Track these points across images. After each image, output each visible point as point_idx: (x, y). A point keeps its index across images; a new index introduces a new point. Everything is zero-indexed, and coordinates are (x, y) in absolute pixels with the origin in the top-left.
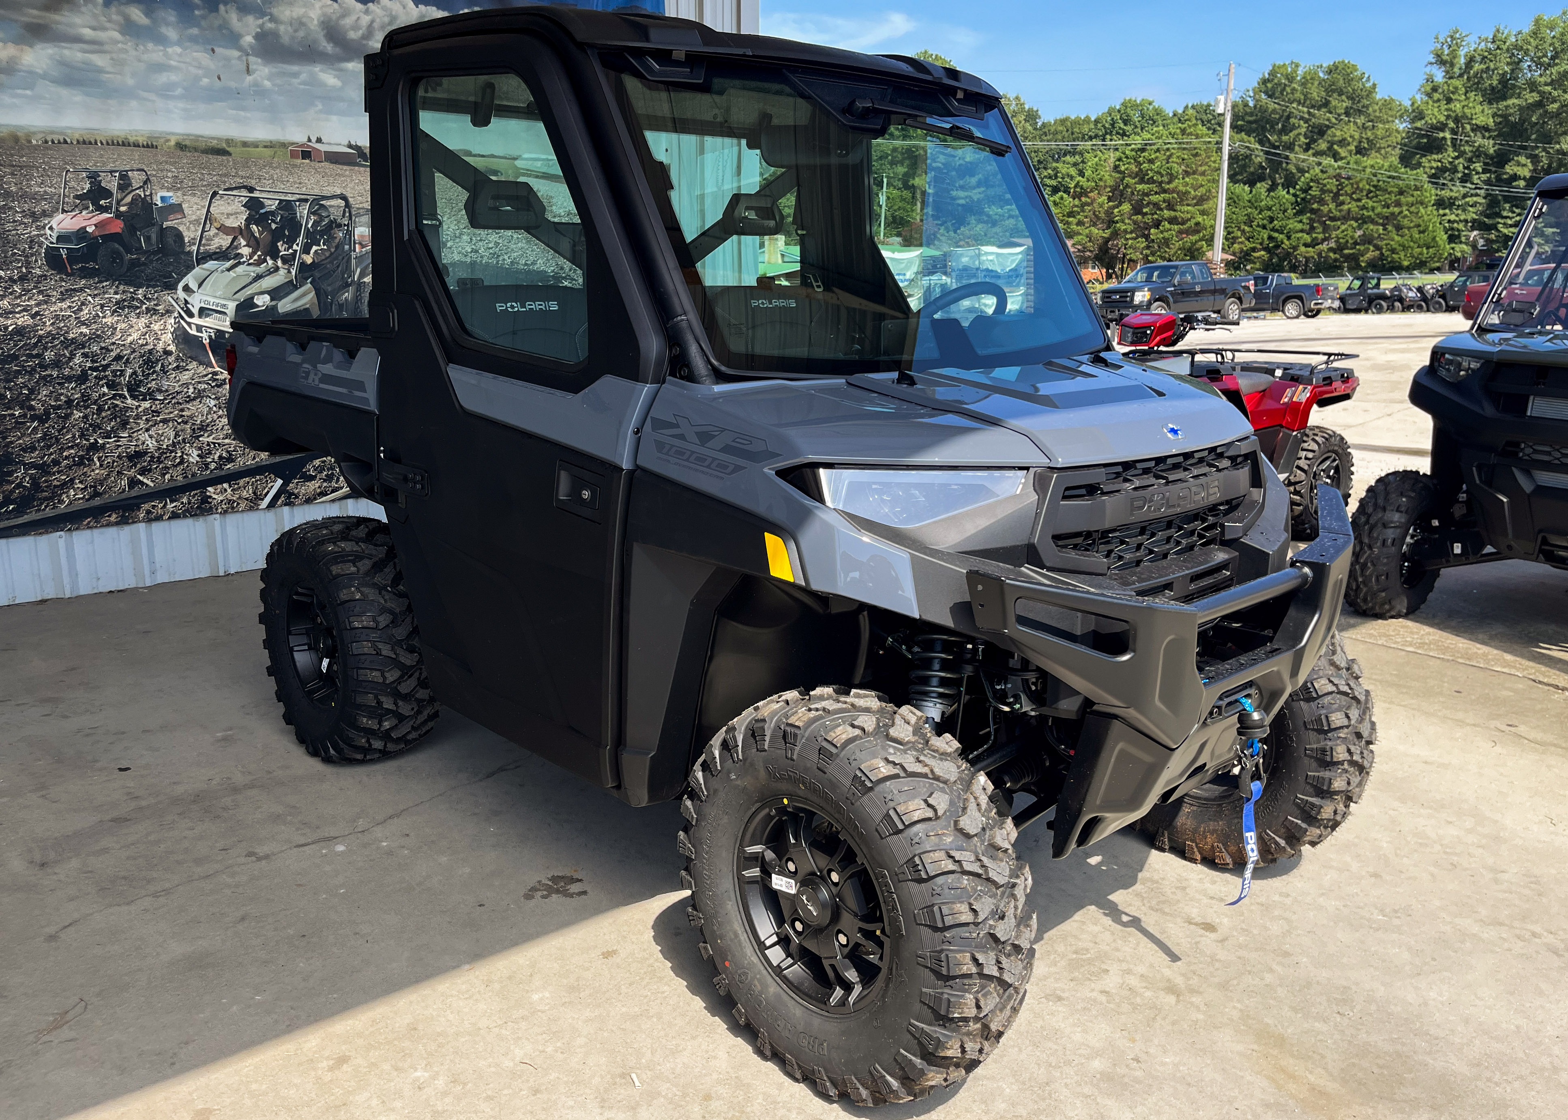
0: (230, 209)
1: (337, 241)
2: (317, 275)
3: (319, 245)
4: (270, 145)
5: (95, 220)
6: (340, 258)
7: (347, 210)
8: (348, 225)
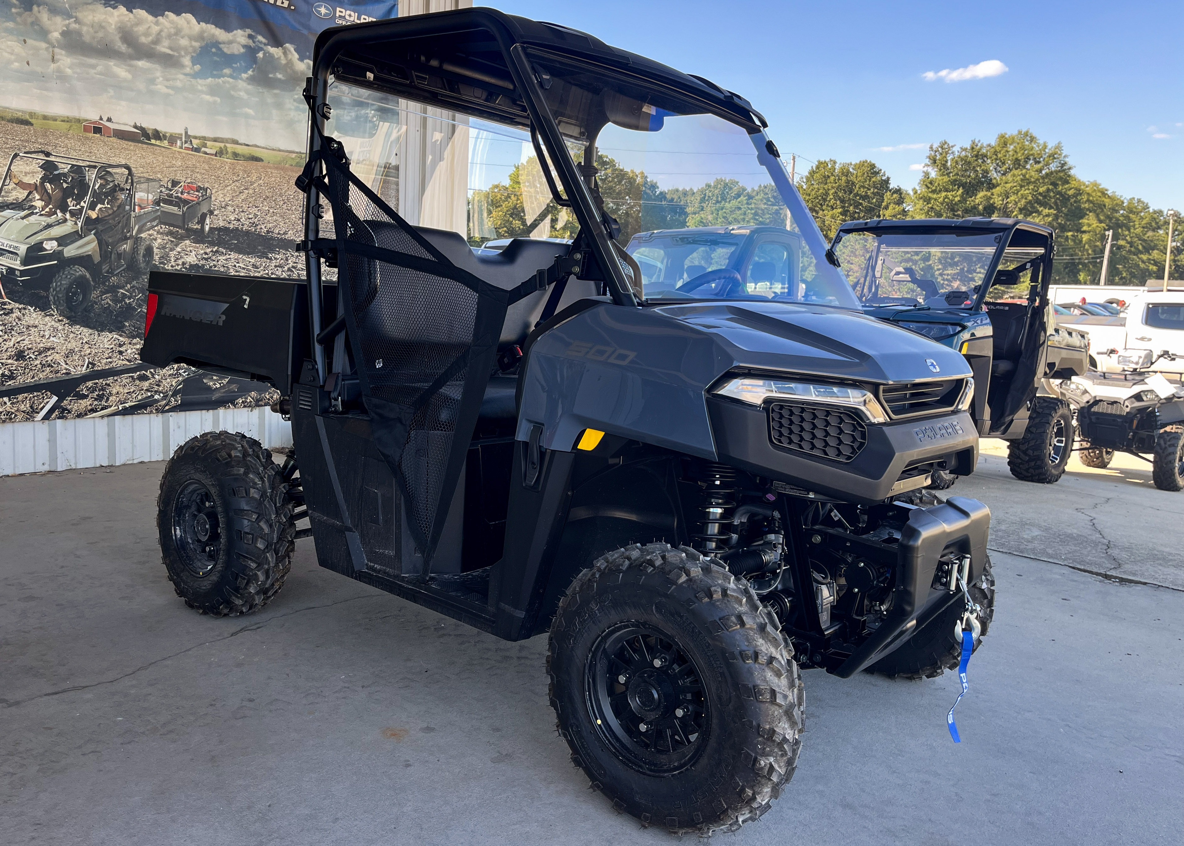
0: (28, 169)
1: (120, 201)
2: (100, 228)
3: (104, 204)
4: (67, 120)
6: (121, 216)
7: (130, 177)
8: (130, 190)
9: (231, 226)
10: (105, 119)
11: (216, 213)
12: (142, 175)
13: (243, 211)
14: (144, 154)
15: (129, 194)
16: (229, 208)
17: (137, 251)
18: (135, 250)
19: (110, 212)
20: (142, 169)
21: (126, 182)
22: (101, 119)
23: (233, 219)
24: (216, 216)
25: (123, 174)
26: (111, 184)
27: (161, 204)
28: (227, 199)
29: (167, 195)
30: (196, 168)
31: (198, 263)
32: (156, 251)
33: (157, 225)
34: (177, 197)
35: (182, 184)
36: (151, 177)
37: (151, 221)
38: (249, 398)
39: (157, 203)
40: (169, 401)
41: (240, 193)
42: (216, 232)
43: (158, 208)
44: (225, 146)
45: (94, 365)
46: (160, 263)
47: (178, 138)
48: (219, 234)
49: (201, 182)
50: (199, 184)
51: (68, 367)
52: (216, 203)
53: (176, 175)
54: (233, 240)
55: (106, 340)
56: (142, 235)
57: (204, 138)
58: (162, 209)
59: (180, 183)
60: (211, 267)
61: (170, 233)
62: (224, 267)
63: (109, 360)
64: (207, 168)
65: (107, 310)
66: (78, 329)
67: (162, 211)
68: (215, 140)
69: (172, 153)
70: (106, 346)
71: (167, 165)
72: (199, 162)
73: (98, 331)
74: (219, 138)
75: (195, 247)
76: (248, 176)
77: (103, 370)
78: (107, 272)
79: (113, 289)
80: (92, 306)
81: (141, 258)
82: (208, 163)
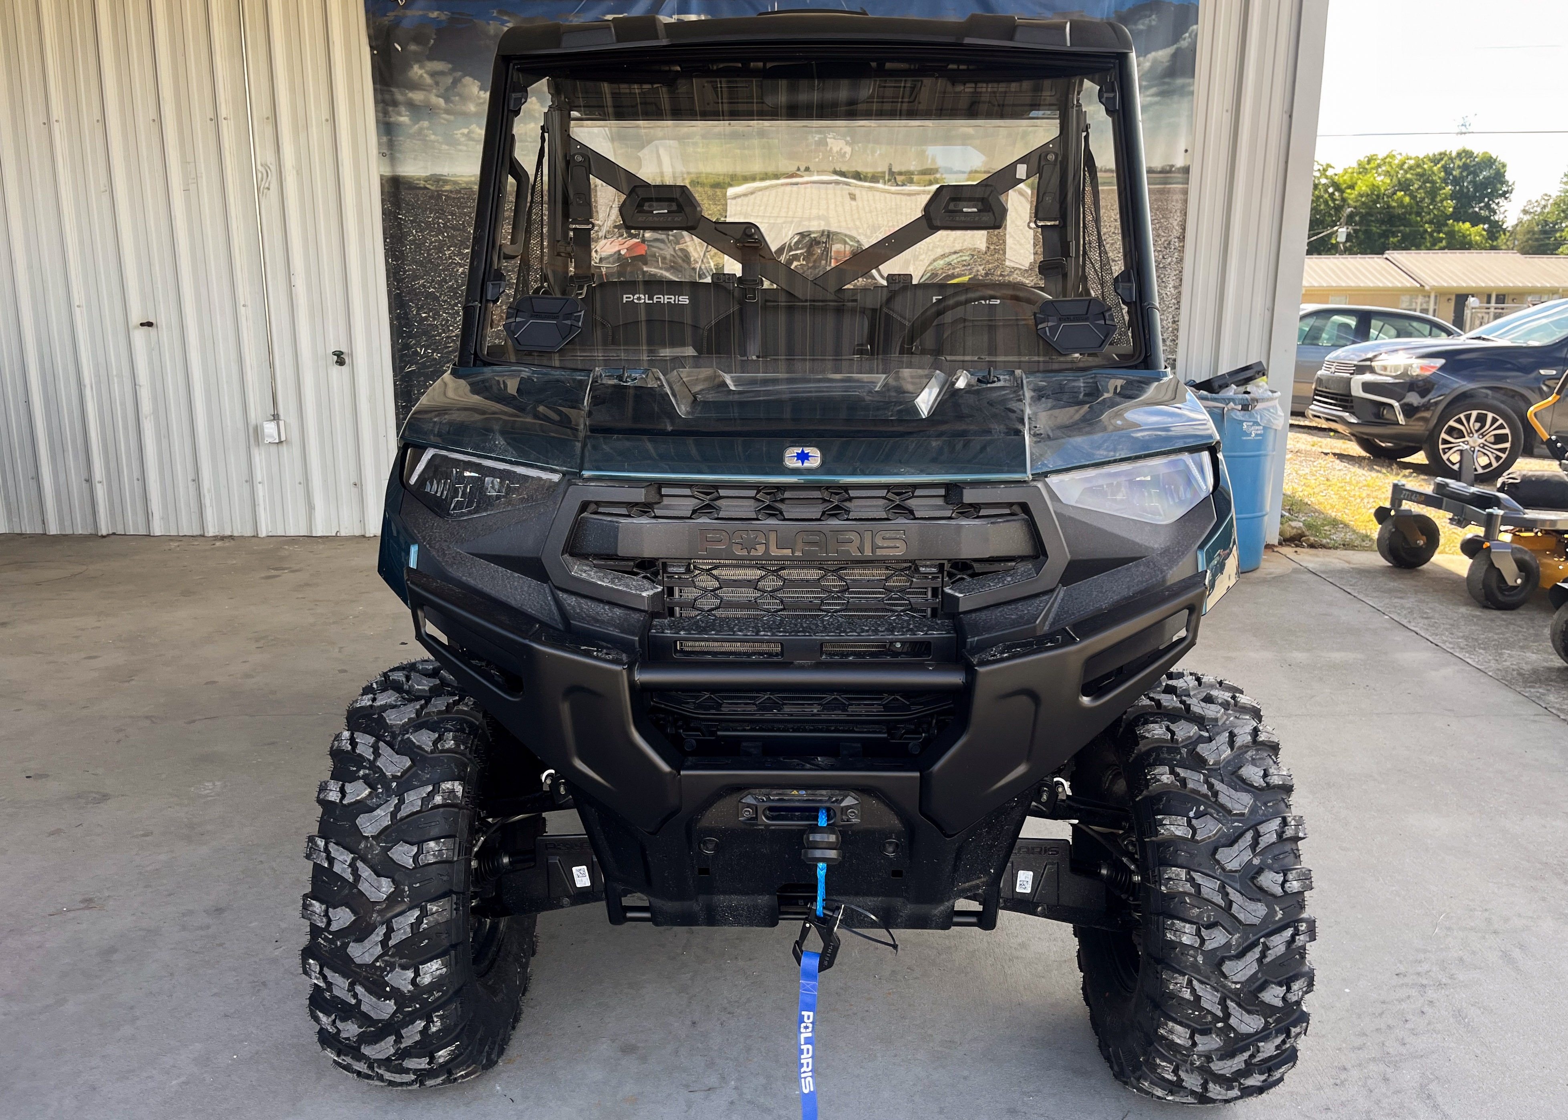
1: (815, 257)
3: (799, 261)
5: (626, 245)
8: (826, 243)
10: (802, 169)
15: (825, 247)
22: (799, 169)
26: (807, 239)
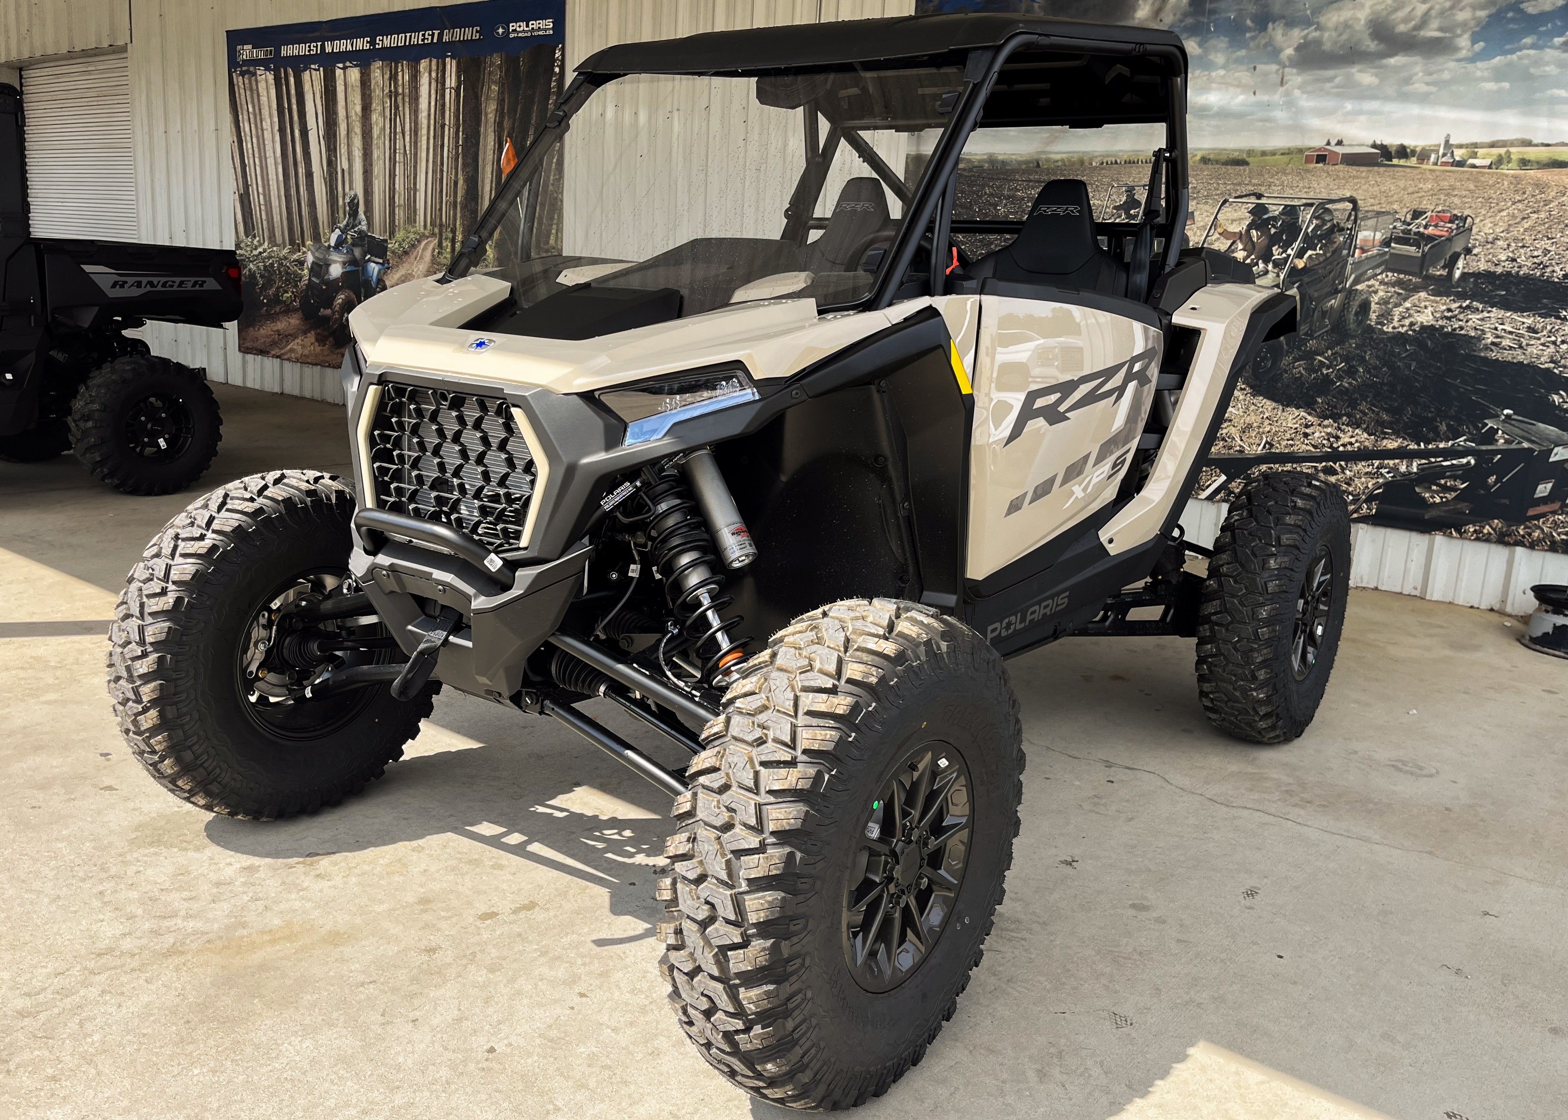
0: (1236, 215)
1: (1335, 245)
2: (1306, 279)
3: (1315, 250)
6: (1336, 263)
7: (1353, 213)
9: (1499, 270)
10: (1334, 142)
11: (1475, 251)
12: (1371, 208)
13: (1523, 247)
14: (1379, 180)
16: (1500, 243)
17: (1348, 308)
18: (1345, 307)
19: (1321, 259)
20: (1372, 201)
21: (1348, 220)
22: (1328, 143)
23: (1504, 258)
24: (1475, 255)
25: (1345, 210)
26: (1329, 224)
27: (1393, 245)
28: (1498, 230)
29: (1403, 231)
30: (1454, 189)
31: (1434, 323)
32: (1373, 306)
33: (1381, 273)
34: (1418, 233)
35: (1429, 214)
36: (1384, 210)
37: (1373, 268)
38: (1487, 527)
39: (1386, 243)
40: (1360, 507)
41: (1523, 219)
42: (1472, 280)
43: (1387, 250)
44: (1508, 152)
45: (1271, 445)
46: (1377, 323)
47: (1433, 151)
48: (1475, 281)
49: (1459, 208)
50: (1455, 212)
51: (1242, 444)
52: (1477, 237)
53: (1420, 203)
54: (1498, 290)
55: (1291, 417)
56: (1359, 287)
57: (1475, 145)
58: (1392, 251)
59: (1425, 213)
60: (1455, 330)
61: (1399, 283)
62: (1476, 329)
63: (1291, 442)
64: (1472, 187)
65: (1298, 380)
66: (1261, 401)
67: (1392, 254)
68: (1493, 145)
69: (1420, 173)
70: (1290, 425)
71: (1410, 190)
72: (1461, 180)
73: (1283, 405)
74: (1498, 141)
75: (1433, 301)
76: (1542, 192)
77: (1281, 453)
78: (1306, 334)
79: (1309, 356)
80: (1281, 375)
81: (1352, 317)
82: (1476, 180)
